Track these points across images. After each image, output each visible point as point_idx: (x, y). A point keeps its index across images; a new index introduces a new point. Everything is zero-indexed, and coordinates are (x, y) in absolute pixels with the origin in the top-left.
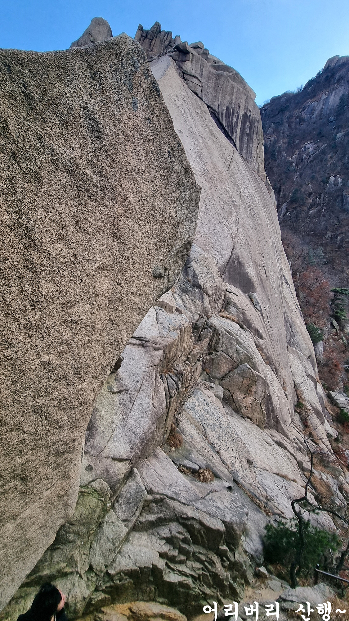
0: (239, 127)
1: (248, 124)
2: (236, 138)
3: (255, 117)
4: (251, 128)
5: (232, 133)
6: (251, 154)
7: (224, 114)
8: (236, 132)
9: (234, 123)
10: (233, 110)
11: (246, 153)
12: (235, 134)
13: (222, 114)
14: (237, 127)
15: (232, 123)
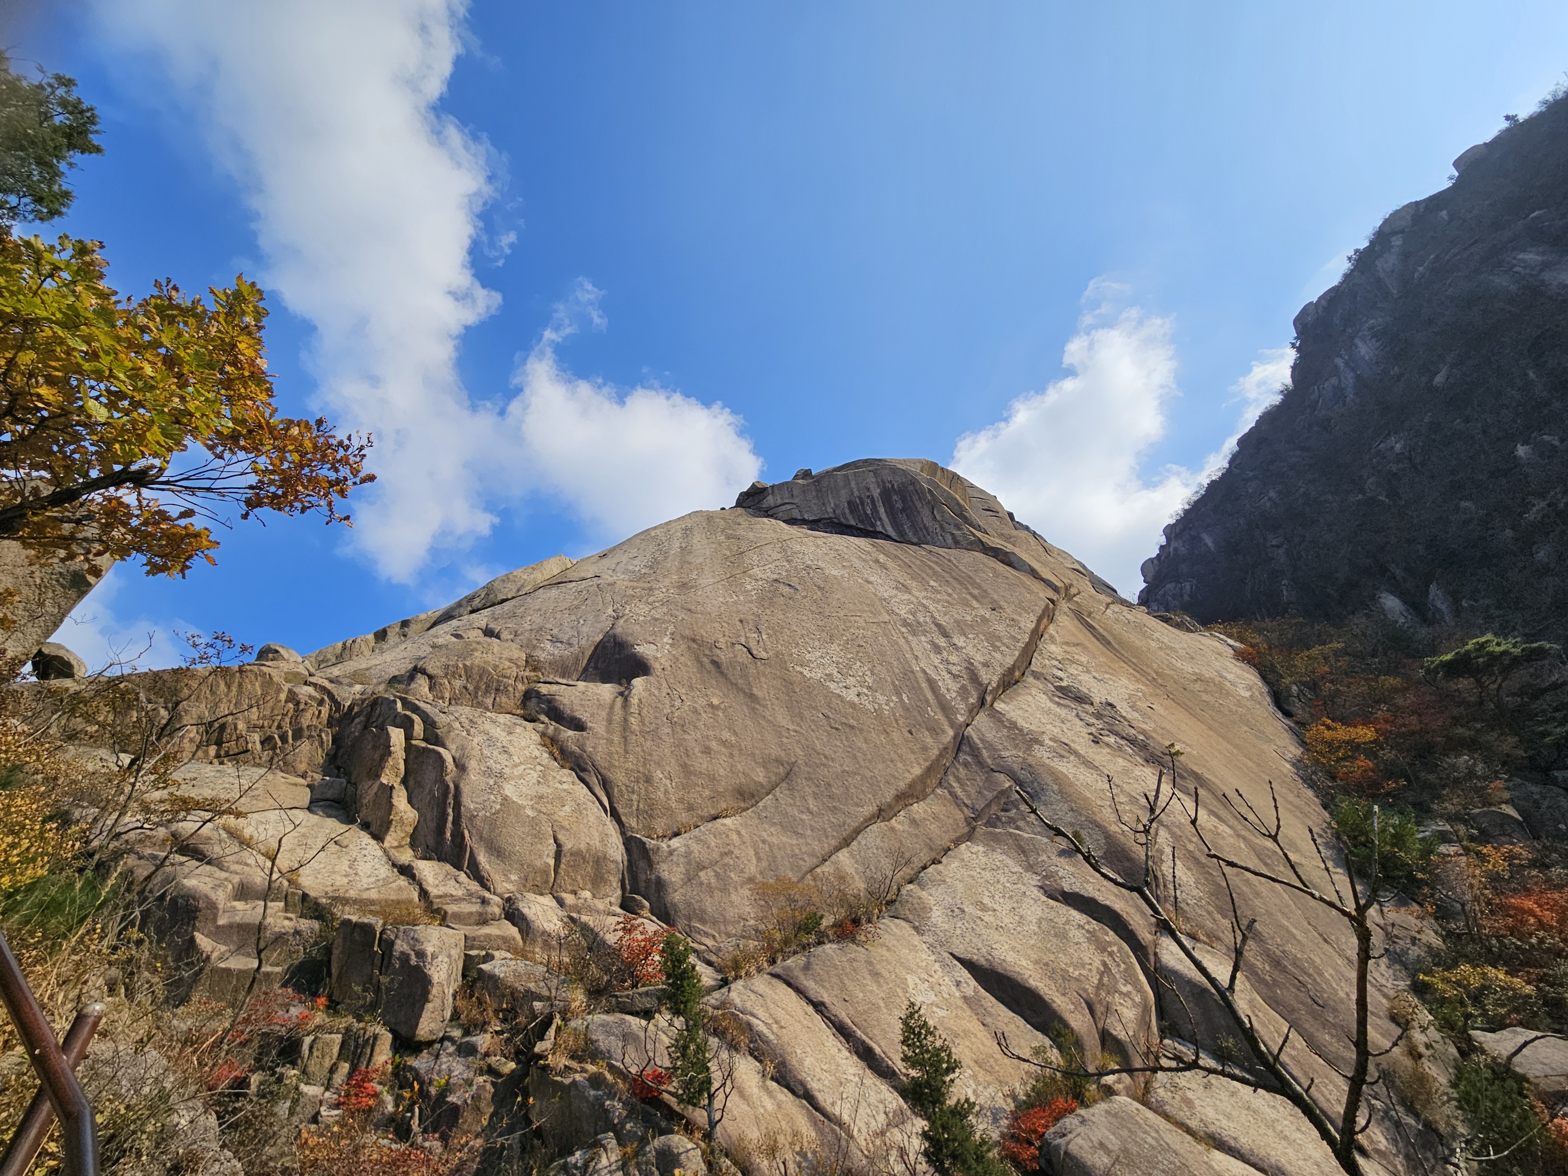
0: (882, 510)
1: (895, 497)
2: (883, 526)
3: (902, 483)
4: (903, 499)
5: (873, 525)
6: (926, 528)
7: (847, 511)
8: (880, 519)
9: (869, 512)
10: (860, 498)
11: (916, 533)
12: (878, 523)
13: (844, 514)
14: (878, 512)
15: (866, 514)
